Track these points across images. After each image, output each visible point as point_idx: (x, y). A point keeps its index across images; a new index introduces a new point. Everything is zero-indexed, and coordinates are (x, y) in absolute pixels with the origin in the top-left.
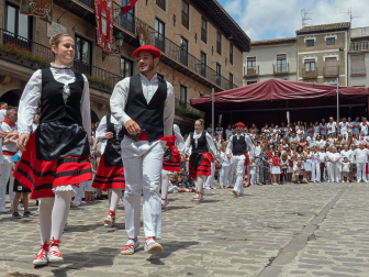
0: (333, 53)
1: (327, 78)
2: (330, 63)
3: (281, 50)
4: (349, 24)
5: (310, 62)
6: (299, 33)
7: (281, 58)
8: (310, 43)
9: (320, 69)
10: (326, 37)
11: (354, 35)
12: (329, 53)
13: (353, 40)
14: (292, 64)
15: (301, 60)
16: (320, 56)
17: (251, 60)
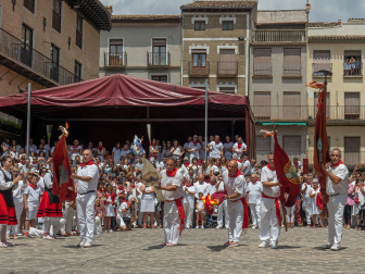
0: (231, 43)
1: (221, 78)
2: (227, 57)
3: (160, 33)
4: (256, 4)
5: (200, 54)
6: (184, 9)
7: (160, 44)
8: (200, 26)
9: (213, 65)
10: (221, 20)
11: (260, 20)
12: (224, 43)
13: (260, 27)
14: (174, 54)
15: (186, 49)
16: (213, 45)
17: (116, 43)
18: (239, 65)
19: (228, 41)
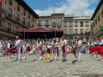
0: (60, 21)
1: (58, 27)
2: (59, 23)
3: (47, 19)
4: (64, 14)
5: (54, 23)
6: (51, 15)
7: (47, 21)
8: (54, 18)
9: (57, 25)
10: (58, 16)
11: (65, 16)
12: (59, 21)
13: (65, 18)
14: (50, 23)
15: (52, 22)
16: (57, 21)
17: (40, 21)
18: (61, 24)
19: (59, 20)
